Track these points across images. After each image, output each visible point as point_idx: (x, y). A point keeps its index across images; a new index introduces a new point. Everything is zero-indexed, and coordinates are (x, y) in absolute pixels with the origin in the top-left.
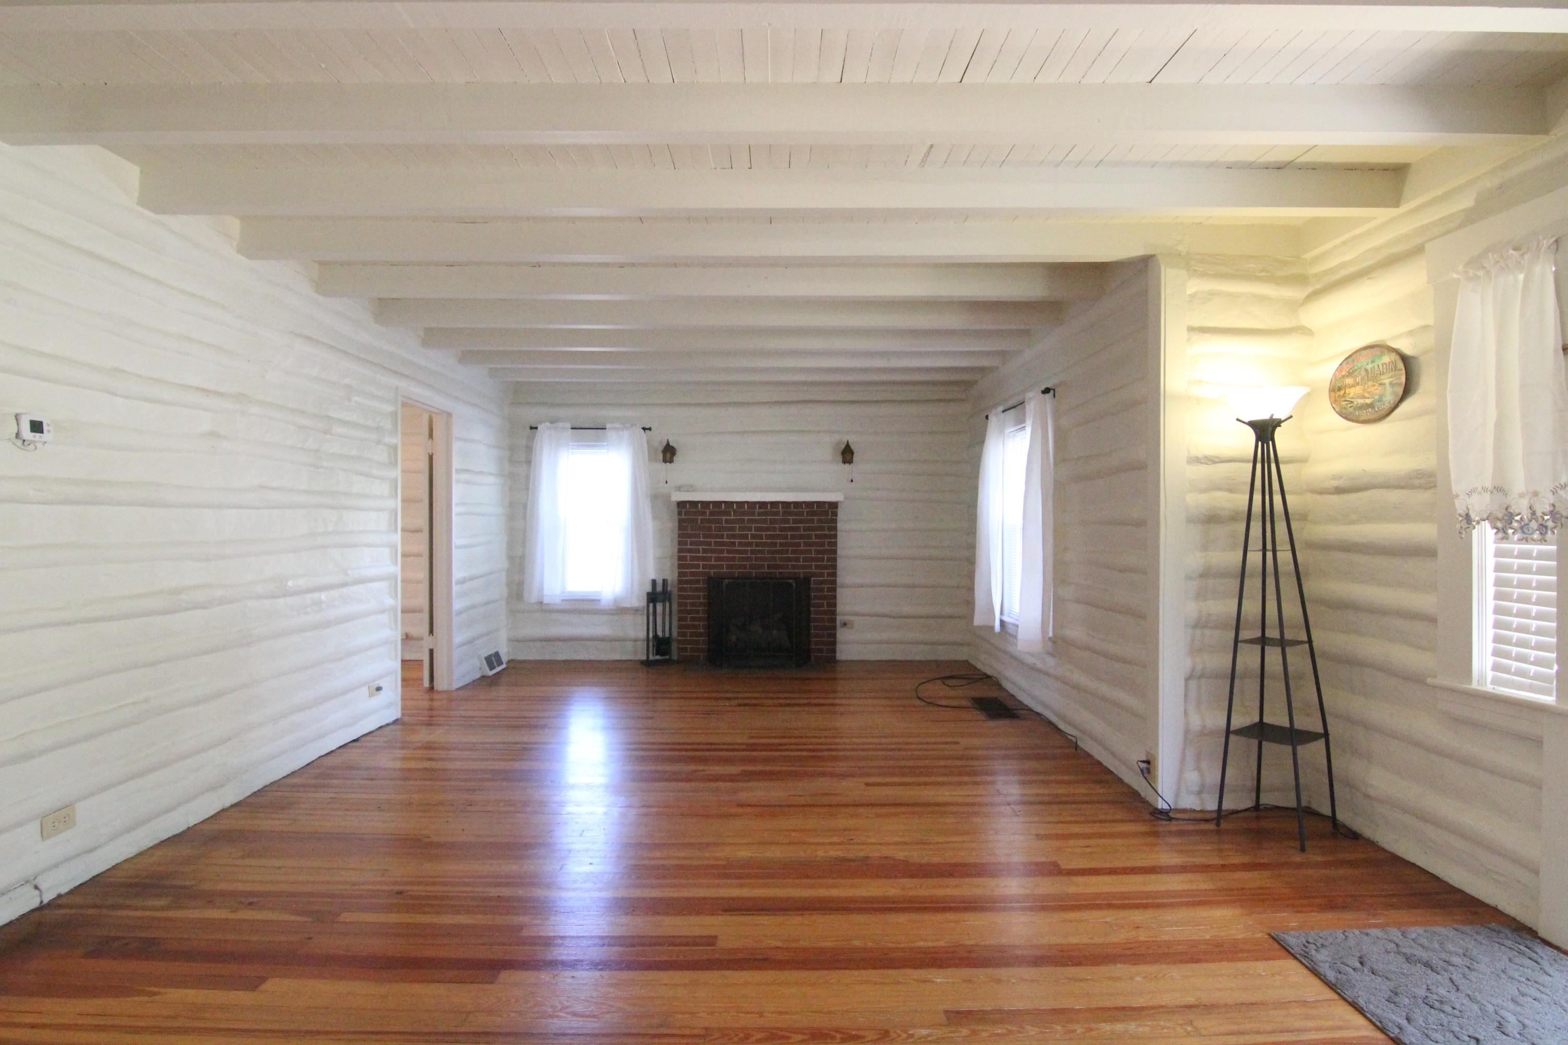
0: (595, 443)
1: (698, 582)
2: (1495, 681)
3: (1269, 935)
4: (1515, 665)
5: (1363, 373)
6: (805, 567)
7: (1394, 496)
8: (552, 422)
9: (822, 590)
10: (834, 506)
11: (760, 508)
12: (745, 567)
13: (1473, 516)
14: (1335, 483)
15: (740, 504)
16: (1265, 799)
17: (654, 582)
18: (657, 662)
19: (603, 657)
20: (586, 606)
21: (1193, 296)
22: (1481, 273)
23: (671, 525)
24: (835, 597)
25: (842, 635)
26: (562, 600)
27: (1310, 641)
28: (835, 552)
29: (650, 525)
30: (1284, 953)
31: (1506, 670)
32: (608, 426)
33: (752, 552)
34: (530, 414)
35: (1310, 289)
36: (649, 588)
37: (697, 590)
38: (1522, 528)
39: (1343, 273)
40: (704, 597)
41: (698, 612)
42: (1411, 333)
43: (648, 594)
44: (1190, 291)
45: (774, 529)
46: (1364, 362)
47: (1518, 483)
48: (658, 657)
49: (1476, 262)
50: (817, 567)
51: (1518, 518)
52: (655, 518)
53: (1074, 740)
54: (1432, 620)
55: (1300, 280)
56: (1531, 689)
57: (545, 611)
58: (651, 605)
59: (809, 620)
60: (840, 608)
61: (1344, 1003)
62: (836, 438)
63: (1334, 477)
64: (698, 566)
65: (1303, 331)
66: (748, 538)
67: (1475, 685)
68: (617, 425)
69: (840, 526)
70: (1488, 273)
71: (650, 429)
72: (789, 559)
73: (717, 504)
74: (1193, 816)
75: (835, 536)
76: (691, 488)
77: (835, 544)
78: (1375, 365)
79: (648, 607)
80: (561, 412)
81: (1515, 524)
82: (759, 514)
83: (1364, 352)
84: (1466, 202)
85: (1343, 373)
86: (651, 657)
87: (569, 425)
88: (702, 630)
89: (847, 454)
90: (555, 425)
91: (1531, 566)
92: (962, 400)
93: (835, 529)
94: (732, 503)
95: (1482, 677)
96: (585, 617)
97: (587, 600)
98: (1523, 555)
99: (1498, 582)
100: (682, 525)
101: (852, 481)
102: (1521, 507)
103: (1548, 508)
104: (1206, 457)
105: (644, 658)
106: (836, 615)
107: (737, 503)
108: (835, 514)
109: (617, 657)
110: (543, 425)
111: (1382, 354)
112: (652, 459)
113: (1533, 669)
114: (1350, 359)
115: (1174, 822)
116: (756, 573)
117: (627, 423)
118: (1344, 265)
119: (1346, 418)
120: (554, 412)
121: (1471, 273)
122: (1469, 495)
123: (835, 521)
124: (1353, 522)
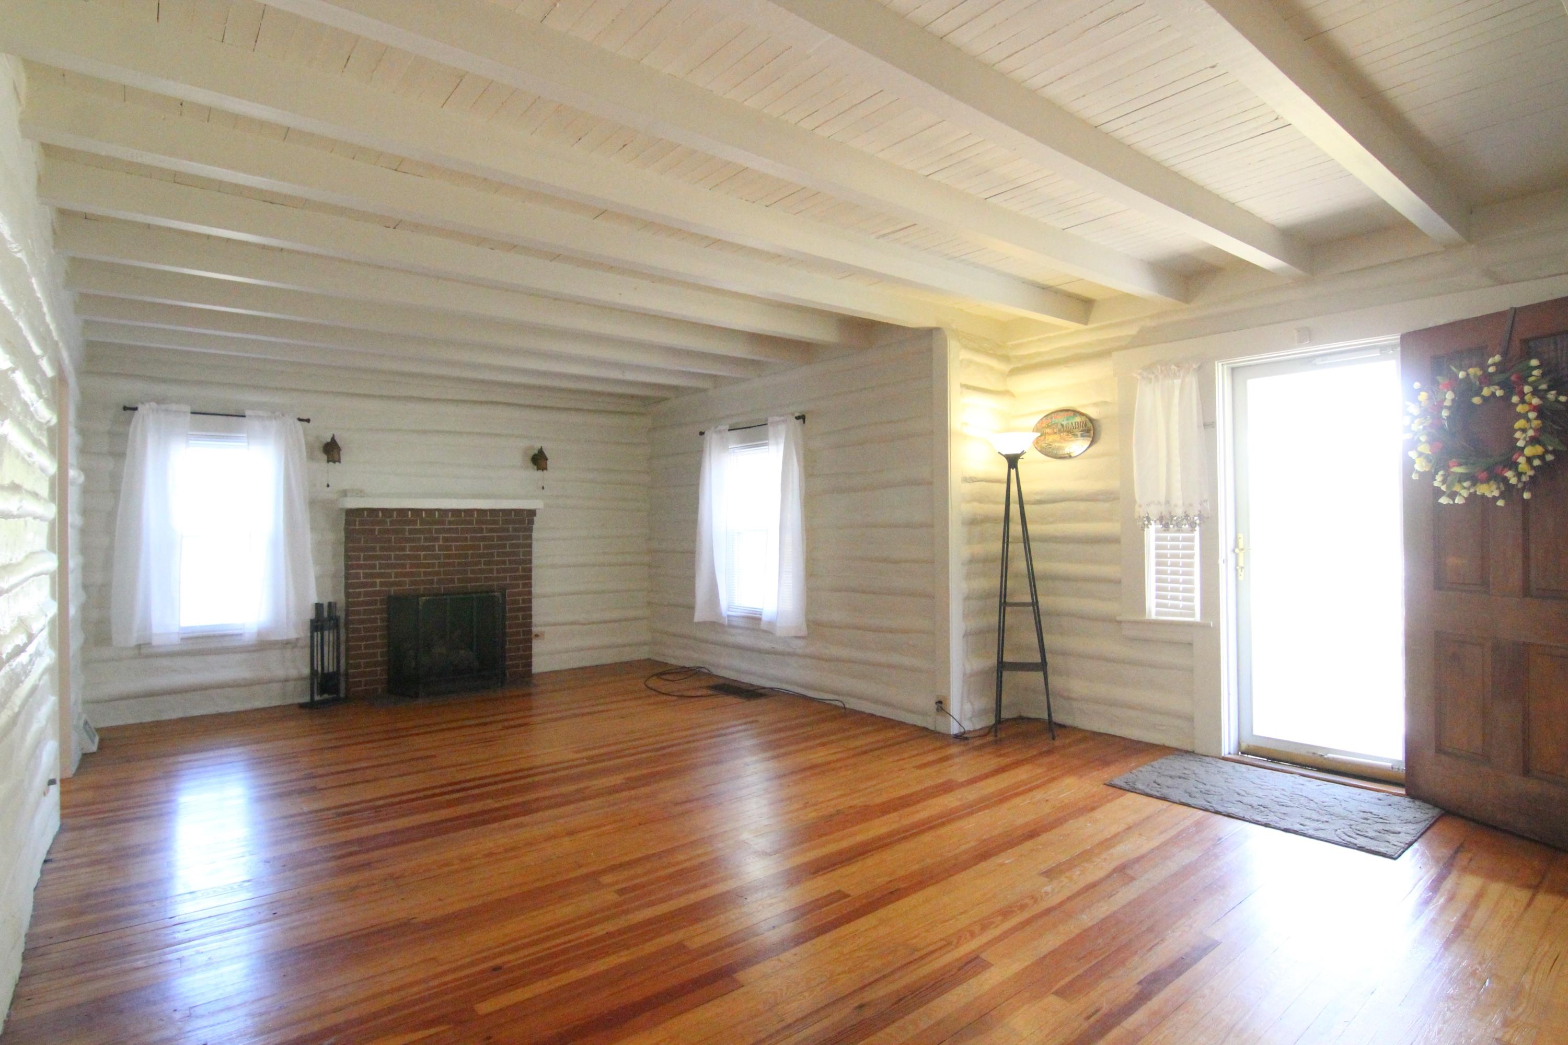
0: (226, 434)
1: (374, 602)
2: (1157, 613)
3: (1105, 784)
4: (1170, 602)
5: (1060, 426)
6: (497, 579)
7: (1082, 506)
8: (158, 402)
9: (517, 602)
10: (532, 513)
11: (452, 516)
12: (432, 582)
13: (1151, 517)
14: (1038, 497)
15: (430, 512)
16: (1005, 715)
17: (319, 607)
18: (322, 703)
19: (238, 707)
20: (213, 645)
21: (962, 361)
22: (1152, 376)
23: (335, 536)
24: (530, 609)
25: (538, 647)
26: (182, 639)
27: (1035, 604)
28: (530, 561)
29: (307, 539)
30: (1120, 792)
31: (1165, 606)
32: (248, 413)
33: (440, 565)
34: (125, 390)
35: (1012, 366)
36: (310, 614)
37: (373, 612)
38: (1177, 524)
39: (1039, 359)
40: (382, 620)
41: (375, 638)
42: (1096, 405)
43: (312, 621)
44: (961, 357)
45: (466, 539)
46: (1062, 420)
47: (1178, 498)
48: (326, 696)
49: (1149, 368)
50: (512, 578)
51: (1175, 518)
52: (313, 529)
53: (840, 704)
54: (1118, 582)
55: (1006, 359)
56: (1181, 615)
57: (148, 656)
58: (317, 635)
59: (504, 634)
60: (535, 620)
61: (1175, 805)
62: (524, 443)
63: (1037, 493)
64: (373, 585)
65: (1006, 393)
66: (434, 550)
67: (1147, 617)
68: (261, 413)
69: (535, 535)
70: (1156, 377)
71: (308, 421)
72: (482, 572)
73: (402, 512)
74: (977, 734)
75: (530, 546)
76: (361, 493)
77: (530, 553)
78: (1070, 422)
79: (312, 637)
80: (173, 391)
81: (1174, 522)
82: (450, 523)
83: (1061, 414)
84: (1133, 331)
85: (1044, 425)
86: (317, 698)
87: (188, 409)
88: (379, 659)
89: (539, 460)
90: (163, 407)
91: (1179, 546)
92: (642, 414)
93: (530, 537)
94: (421, 510)
95: (1150, 612)
96: (211, 659)
97: (214, 636)
98: (1173, 539)
99: (1158, 556)
100: (350, 535)
101: (543, 488)
102: (1179, 512)
103: (1197, 513)
104: (970, 478)
105: (307, 699)
106: (531, 626)
107: (427, 510)
108: (531, 522)
109: (259, 704)
110: (147, 406)
111: (1075, 415)
112: (311, 457)
113: (1181, 604)
114: (1049, 417)
115: (971, 741)
116: (444, 588)
117: (275, 412)
118: (1039, 354)
119: (1046, 455)
120: (158, 389)
121: (1145, 374)
122: (1149, 505)
123: (531, 530)
124: (1052, 523)
